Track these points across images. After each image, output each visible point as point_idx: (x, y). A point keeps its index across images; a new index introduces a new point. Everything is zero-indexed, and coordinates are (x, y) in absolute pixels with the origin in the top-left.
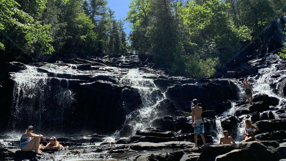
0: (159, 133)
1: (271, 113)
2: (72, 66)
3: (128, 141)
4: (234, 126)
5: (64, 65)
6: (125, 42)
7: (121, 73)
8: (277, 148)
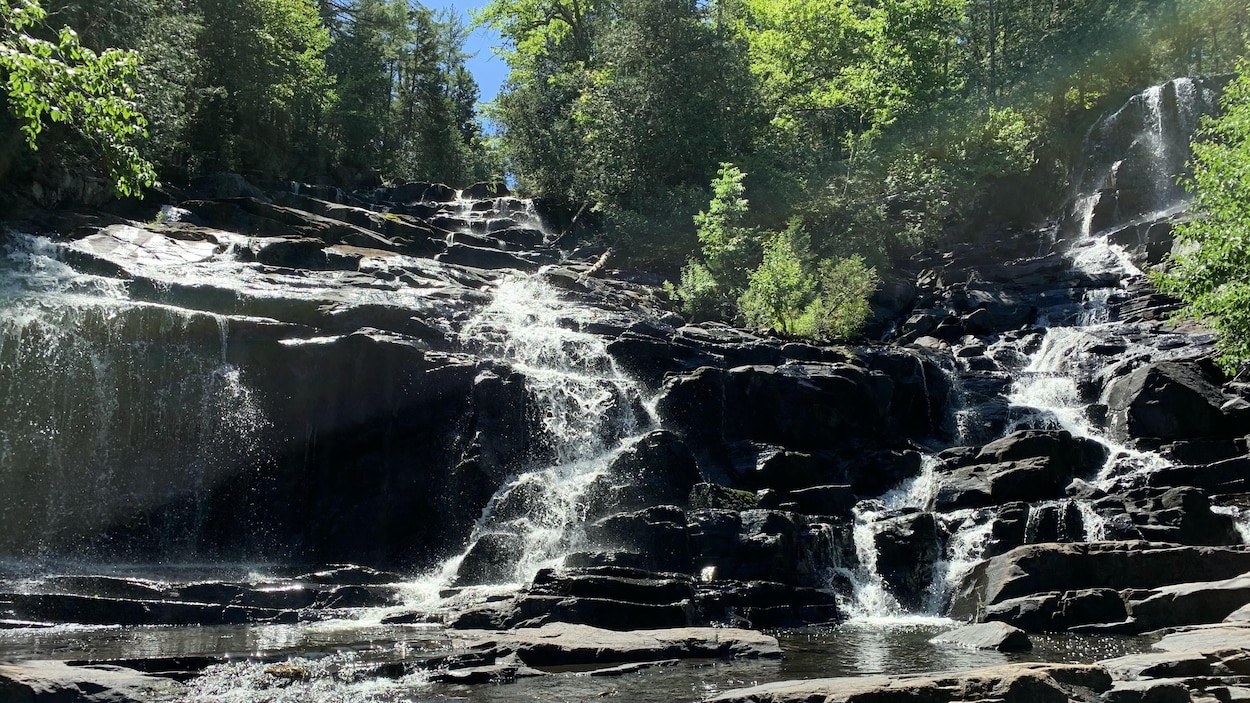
0: (630, 581)
1: (1073, 511)
2: (237, 247)
3: (504, 617)
4: (924, 554)
5: (199, 238)
6: (472, 122)
7: (465, 297)
8: (1102, 696)
